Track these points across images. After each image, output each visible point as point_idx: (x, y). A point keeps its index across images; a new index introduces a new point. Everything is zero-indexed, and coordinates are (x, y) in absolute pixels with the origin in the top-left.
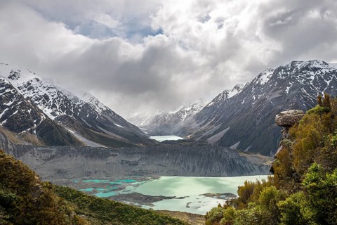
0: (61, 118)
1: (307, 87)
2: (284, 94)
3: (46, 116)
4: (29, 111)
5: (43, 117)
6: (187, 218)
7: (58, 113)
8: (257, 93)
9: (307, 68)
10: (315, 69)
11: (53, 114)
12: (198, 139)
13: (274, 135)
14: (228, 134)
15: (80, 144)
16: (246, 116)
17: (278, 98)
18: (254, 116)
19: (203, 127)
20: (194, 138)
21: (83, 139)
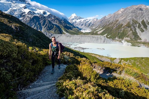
12: (95, 32)
13: (119, 32)
14: (104, 31)
15: (64, 34)
16: (111, 25)
17: (123, 20)
18: (113, 26)
19: (96, 28)
20: (93, 32)
21: (65, 32)
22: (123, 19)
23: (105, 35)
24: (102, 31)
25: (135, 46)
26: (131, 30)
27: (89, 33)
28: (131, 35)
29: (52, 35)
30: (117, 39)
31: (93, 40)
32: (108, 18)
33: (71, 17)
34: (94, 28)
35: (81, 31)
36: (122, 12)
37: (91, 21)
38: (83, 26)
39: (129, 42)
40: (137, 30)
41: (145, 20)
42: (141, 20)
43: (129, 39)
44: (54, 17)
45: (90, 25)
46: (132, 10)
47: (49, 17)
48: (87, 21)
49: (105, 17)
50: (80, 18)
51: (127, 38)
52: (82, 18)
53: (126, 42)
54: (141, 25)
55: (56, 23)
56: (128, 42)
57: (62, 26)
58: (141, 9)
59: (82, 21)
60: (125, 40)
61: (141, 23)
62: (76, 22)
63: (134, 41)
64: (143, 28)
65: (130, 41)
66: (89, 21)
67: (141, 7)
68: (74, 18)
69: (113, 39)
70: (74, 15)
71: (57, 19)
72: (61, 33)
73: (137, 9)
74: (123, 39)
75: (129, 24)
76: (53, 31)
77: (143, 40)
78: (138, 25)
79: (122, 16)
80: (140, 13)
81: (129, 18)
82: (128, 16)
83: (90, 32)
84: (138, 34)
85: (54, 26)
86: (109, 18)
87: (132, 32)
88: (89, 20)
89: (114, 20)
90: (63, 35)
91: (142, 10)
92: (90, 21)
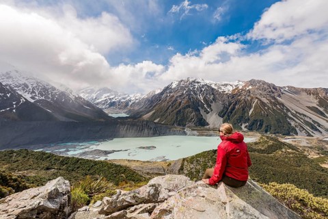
0: (39, 101)
1: (194, 91)
2: (183, 94)
3: (25, 99)
4: (8, 95)
5: (22, 100)
6: (127, 162)
7: (37, 98)
8: (171, 92)
9: (194, 82)
10: (198, 83)
11: (32, 98)
16: (163, 104)
17: (180, 96)
23: (157, 121)
24: (151, 113)
30: (176, 126)
36: (177, 86)
37: (132, 98)
40: (200, 111)
41: (207, 98)
43: (193, 125)
45: (129, 105)
46: (188, 83)
51: (190, 124)
54: (203, 104)
56: (192, 130)
60: (188, 127)
61: (203, 101)
63: (200, 127)
64: (207, 108)
65: (195, 129)
74: (184, 125)
75: (188, 103)
77: (211, 126)
88: (126, 96)
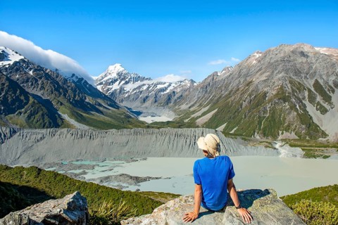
2: (270, 77)
12: (186, 121)
13: (259, 117)
14: (215, 115)
15: (68, 126)
16: (233, 98)
17: (265, 81)
18: (240, 98)
19: (192, 109)
20: (182, 119)
21: (73, 122)
22: (265, 78)
23: (221, 128)
24: (209, 115)
25: (315, 157)
26: (293, 107)
27: (168, 122)
28: (297, 124)
29: (15, 132)
30: (258, 137)
31: (180, 145)
32: (224, 77)
33: (106, 76)
34: (184, 107)
35: (141, 118)
36: (259, 61)
37: (175, 88)
38: (148, 103)
39: (295, 146)
40: (308, 109)
41: (321, 82)
42: (312, 82)
43: (293, 136)
44: (35, 70)
45: (173, 101)
46: (282, 55)
47: (17, 70)
48: (159, 87)
49: (215, 74)
50: (137, 79)
51: (286, 135)
52: (143, 79)
53: (287, 147)
54: (314, 94)
55: (43, 88)
56: (291, 146)
57: (65, 102)
58: (303, 54)
59: (145, 88)
60: (282, 140)
61: (313, 89)
62: (122, 89)
63: (308, 141)
64: (321, 103)
65: (299, 143)
66: (166, 88)
67: (302, 50)
68: (117, 77)
69: (245, 140)
70: (115, 69)
71: (48, 76)
72: (57, 126)
73: (293, 52)
74: (275, 137)
75: (283, 93)
76: (22, 119)
77: (331, 138)
78: (306, 93)
79: (260, 70)
80: (302, 62)
81: (281, 75)
82: (276, 69)
83: (171, 120)
84: (315, 120)
85: (28, 99)
86: (227, 78)
87: (295, 113)
88: (166, 85)
89: (242, 81)
90: (60, 131)
91: (307, 56)
92: (169, 89)
